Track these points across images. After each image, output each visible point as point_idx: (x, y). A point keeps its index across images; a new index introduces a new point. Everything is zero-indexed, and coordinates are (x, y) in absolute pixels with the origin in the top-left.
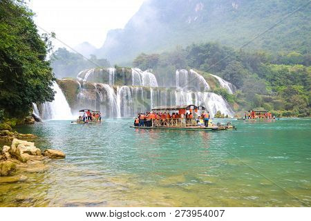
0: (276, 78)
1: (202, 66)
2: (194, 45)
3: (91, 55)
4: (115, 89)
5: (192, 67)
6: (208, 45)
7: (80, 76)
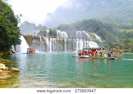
0: (121, 35)
1: (88, 29)
2: (85, 20)
3: (39, 24)
4: (49, 40)
5: (84, 30)
6: (91, 20)
7: (34, 34)
